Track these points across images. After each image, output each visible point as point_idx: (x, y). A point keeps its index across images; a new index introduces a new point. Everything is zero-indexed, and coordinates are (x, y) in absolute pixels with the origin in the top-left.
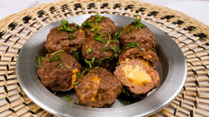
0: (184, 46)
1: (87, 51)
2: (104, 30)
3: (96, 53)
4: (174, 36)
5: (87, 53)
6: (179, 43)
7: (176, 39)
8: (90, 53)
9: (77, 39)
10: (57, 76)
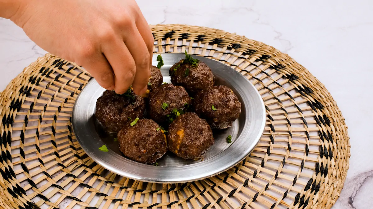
0: (246, 75)
1: (162, 107)
2: (154, 79)
3: (173, 106)
4: (234, 64)
5: (164, 109)
6: (241, 72)
7: (237, 67)
8: (167, 108)
9: (138, 100)
10: (154, 144)
